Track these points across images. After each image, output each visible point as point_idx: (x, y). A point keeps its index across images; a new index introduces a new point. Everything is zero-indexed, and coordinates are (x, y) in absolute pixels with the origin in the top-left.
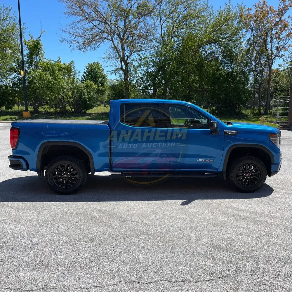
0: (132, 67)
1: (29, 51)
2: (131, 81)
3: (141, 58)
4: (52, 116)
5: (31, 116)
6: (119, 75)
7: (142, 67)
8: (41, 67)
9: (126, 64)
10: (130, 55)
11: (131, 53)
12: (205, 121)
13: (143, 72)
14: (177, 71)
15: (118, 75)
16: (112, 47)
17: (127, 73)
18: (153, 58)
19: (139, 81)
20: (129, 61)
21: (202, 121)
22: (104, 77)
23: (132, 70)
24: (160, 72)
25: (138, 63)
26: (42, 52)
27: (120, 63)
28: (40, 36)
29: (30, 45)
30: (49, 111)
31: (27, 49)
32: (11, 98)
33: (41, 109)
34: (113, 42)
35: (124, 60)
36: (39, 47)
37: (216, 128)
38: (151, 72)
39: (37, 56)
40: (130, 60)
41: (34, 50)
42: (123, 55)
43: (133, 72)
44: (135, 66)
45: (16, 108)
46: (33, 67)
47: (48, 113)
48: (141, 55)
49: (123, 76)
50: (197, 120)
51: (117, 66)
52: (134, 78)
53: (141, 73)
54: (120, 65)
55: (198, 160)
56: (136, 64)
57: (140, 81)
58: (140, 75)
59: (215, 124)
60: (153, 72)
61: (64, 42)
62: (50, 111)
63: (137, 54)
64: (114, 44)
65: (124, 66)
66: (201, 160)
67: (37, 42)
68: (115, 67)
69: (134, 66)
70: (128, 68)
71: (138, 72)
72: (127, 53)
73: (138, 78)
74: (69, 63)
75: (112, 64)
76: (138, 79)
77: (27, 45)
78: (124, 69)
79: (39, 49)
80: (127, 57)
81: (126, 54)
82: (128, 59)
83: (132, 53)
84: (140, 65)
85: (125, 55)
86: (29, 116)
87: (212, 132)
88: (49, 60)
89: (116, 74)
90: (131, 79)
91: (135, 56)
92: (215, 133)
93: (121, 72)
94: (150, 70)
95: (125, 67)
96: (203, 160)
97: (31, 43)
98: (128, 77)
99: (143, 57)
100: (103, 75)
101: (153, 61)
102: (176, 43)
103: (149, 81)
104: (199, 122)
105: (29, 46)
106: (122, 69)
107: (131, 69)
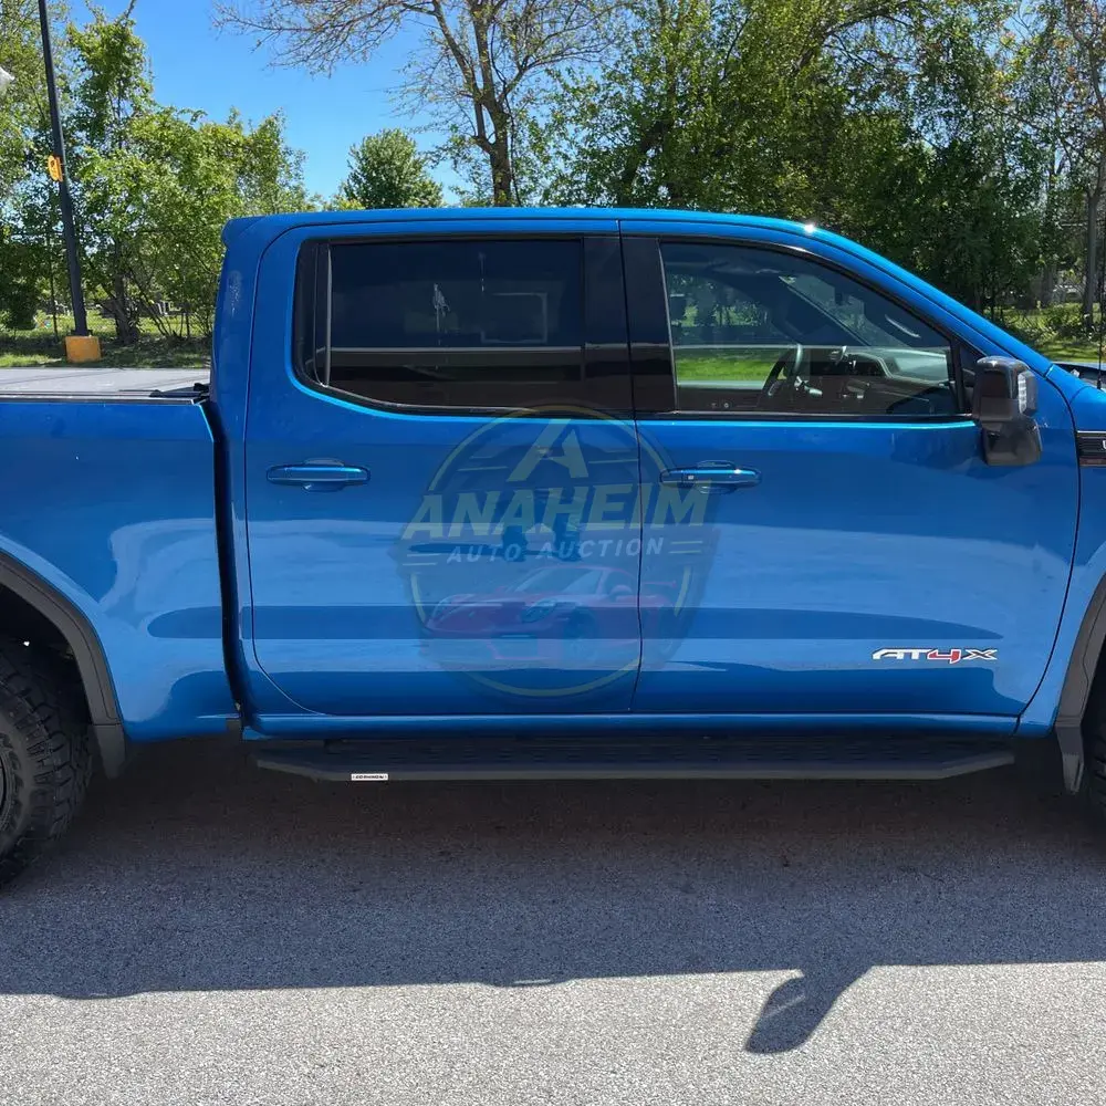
0: (525, 134)
1: (88, 74)
2: (524, 192)
3: (565, 87)
4: (189, 352)
5: (103, 354)
6: (469, 166)
7: (570, 128)
8: (139, 140)
9: (501, 118)
10: (518, 77)
11: (522, 69)
12: (925, 363)
13: (573, 153)
14: (724, 140)
15: (464, 168)
16: (434, 41)
17: (506, 156)
18: (618, 89)
19: (558, 194)
20: (513, 102)
21: (893, 366)
22: (430, 193)
23: (526, 143)
24: (651, 153)
25: (553, 111)
26: (144, 76)
27: (473, 115)
28: (132, 7)
29: (94, 49)
30: (178, 333)
31: (83, 64)
32: (21, 281)
33: (146, 325)
34: (441, 19)
35: (489, 101)
36: (127, 55)
37: (1029, 412)
38: (607, 152)
39: (121, 94)
40: (518, 99)
41: (110, 69)
42: (487, 79)
43: (532, 156)
44: (536, 125)
45: (43, 323)
46: (108, 143)
47: (176, 341)
48: (565, 75)
49: (487, 169)
50: (851, 358)
51: (462, 129)
52: (535, 181)
53: (566, 157)
54: (475, 124)
55: (877, 656)
56: (542, 115)
57: (562, 191)
58: (560, 164)
59: (1021, 381)
60: (619, 150)
61: (228, 26)
62: (185, 332)
63: (547, 70)
64: (444, 28)
65: (490, 129)
66: (900, 655)
67: (116, 34)
68: (450, 134)
69: (533, 125)
70: (509, 134)
71: (551, 152)
72: (505, 67)
73: (554, 178)
74: (263, 123)
75: (437, 119)
76: (555, 186)
77: (81, 48)
78: (492, 140)
79: (128, 62)
80: (501, 88)
81: (497, 71)
82: (509, 97)
83: (525, 69)
84: (560, 122)
85: (496, 79)
86: (95, 354)
87: (984, 443)
88: (167, 107)
89: (456, 163)
90: (522, 186)
91: (537, 79)
92: (1014, 451)
93: (477, 154)
94: (604, 143)
95: (496, 133)
96: (915, 654)
97: (97, 40)
98: (508, 177)
99: (571, 84)
100: (425, 186)
101: (617, 102)
102: (721, 17)
103: (600, 191)
104: (869, 369)
105: (89, 51)
106: (481, 139)
107: (520, 142)
